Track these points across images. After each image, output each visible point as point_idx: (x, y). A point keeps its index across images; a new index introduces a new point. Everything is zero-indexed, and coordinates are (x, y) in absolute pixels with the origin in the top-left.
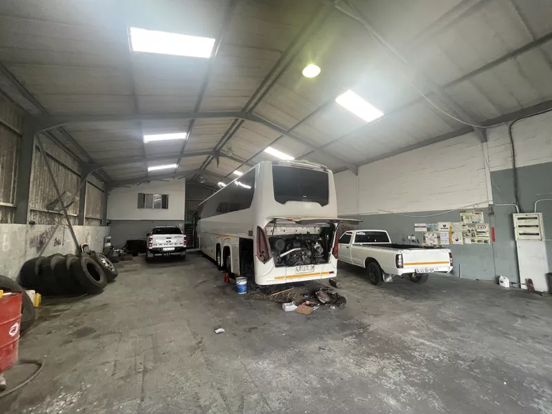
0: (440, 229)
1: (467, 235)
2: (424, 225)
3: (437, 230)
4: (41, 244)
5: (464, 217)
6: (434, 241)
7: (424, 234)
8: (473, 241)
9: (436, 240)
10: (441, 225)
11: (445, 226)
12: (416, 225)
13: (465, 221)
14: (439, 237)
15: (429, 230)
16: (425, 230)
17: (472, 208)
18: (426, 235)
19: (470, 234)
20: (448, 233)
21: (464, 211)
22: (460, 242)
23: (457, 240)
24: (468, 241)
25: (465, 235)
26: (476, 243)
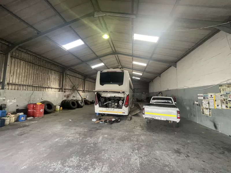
0: (209, 98)
1: (223, 103)
2: (202, 95)
3: (208, 98)
4: (68, 97)
5: (221, 90)
6: (206, 105)
7: (202, 100)
8: (227, 107)
9: (207, 105)
10: (209, 95)
11: (211, 96)
12: (198, 95)
13: (222, 93)
14: (209, 103)
15: (204, 98)
16: (202, 98)
17: (225, 83)
18: (203, 101)
19: (225, 102)
20: (213, 100)
21: (221, 86)
22: (220, 107)
23: (218, 106)
24: (224, 107)
25: (222, 102)
26: (229, 108)
